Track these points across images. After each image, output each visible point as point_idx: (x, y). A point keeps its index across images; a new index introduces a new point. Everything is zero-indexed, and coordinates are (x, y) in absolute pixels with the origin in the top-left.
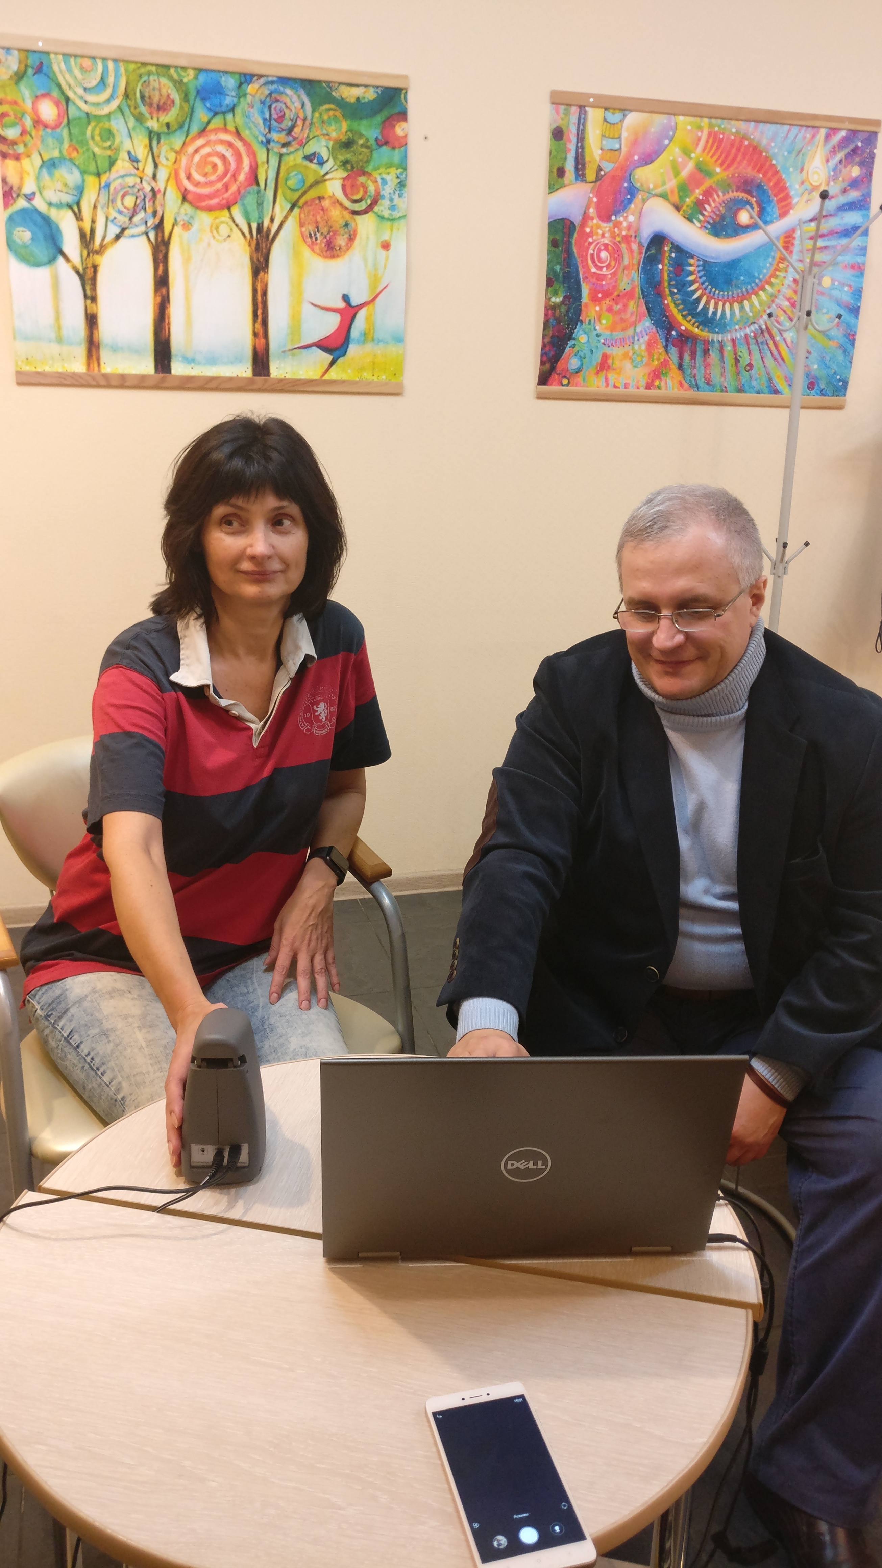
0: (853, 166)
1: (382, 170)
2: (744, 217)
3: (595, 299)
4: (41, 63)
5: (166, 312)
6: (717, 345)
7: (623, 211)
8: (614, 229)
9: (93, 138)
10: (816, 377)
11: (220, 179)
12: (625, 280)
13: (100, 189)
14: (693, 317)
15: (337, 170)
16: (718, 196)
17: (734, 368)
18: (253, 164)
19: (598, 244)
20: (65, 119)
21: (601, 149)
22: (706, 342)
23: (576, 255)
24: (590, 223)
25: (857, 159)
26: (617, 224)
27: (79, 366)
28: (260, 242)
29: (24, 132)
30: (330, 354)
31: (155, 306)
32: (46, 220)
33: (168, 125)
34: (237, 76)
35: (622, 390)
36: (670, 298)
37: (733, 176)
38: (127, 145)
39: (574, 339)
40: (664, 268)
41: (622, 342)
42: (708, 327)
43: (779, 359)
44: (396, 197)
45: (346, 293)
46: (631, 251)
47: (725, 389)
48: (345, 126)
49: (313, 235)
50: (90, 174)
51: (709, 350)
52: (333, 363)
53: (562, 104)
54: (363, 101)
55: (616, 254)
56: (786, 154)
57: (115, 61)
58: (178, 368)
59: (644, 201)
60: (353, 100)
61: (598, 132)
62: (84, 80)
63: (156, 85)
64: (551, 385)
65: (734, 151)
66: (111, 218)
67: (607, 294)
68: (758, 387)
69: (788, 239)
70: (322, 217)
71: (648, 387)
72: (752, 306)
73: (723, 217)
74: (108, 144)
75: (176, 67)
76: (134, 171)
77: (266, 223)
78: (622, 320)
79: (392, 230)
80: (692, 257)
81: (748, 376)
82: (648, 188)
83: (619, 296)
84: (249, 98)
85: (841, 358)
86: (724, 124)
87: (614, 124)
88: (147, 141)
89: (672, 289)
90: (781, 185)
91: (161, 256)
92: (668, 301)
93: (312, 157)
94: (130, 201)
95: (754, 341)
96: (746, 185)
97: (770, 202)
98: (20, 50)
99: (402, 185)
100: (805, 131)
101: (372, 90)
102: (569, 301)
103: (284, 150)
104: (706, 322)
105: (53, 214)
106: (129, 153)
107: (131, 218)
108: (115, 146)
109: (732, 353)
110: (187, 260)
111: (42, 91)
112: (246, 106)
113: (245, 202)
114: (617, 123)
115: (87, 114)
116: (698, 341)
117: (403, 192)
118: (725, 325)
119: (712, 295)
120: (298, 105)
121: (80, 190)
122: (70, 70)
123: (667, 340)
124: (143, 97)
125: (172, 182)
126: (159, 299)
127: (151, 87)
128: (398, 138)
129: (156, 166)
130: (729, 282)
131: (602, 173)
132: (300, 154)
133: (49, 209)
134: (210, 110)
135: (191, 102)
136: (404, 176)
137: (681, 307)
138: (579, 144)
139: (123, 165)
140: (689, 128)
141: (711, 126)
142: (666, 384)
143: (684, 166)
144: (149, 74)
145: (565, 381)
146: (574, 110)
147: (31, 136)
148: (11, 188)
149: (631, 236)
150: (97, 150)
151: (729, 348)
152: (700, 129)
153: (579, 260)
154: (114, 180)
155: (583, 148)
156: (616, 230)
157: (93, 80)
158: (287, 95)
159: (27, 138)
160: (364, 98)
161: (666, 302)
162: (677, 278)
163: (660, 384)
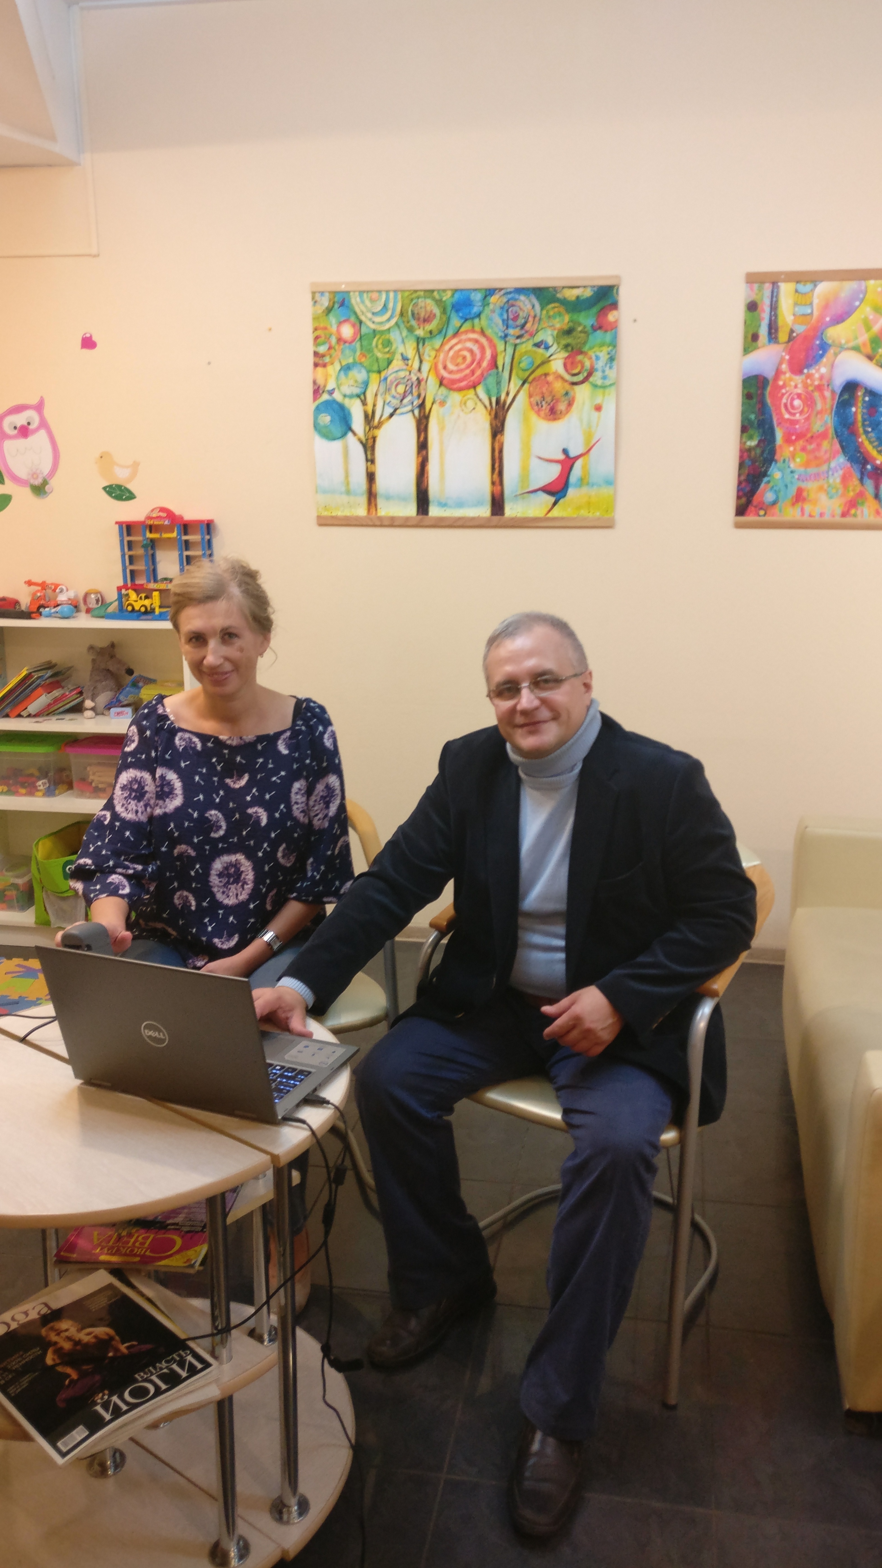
1: (596, 349)
3: (788, 440)
4: (344, 300)
5: (426, 469)
7: (816, 365)
8: (807, 380)
9: (377, 346)
11: (468, 367)
12: (819, 423)
13: (380, 382)
15: (559, 352)
18: (494, 353)
19: (791, 394)
20: (359, 336)
21: (794, 315)
23: (770, 405)
24: (783, 377)
26: (809, 376)
27: (361, 511)
28: (498, 411)
29: (330, 348)
30: (554, 496)
31: (416, 465)
32: (342, 407)
33: (431, 332)
34: (483, 292)
35: (817, 518)
36: (864, 436)
38: (401, 349)
39: (769, 476)
40: (857, 411)
41: (817, 476)
44: (607, 369)
45: (565, 447)
46: (823, 397)
48: (567, 318)
49: (539, 403)
50: (374, 372)
52: (555, 504)
53: (756, 282)
54: (582, 298)
55: (809, 401)
57: (395, 291)
58: (434, 511)
59: (836, 355)
60: (574, 298)
62: (372, 307)
63: (424, 305)
64: (749, 515)
66: (387, 401)
67: (800, 436)
70: (547, 389)
71: (844, 515)
74: (387, 350)
75: (438, 291)
76: (405, 367)
77: (503, 398)
78: (816, 458)
79: (604, 396)
82: (840, 344)
83: (812, 437)
84: (491, 306)
87: (805, 293)
88: (415, 344)
89: (866, 429)
91: (422, 427)
92: (862, 439)
93: (540, 344)
94: (401, 389)
98: (330, 292)
99: (612, 359)
101: (590, 289)
102: (764, 444)
103: (518, 341)
105: (347, 402)
106: (402, 355)
108: (392, 351)
110: (442, 429)
111: (344, 319)
112: (489, 312)
113: (487, 382)
114: (809, 293)
115: (374, 331)
117: (613, 364)
120: (529, 307)
121: (366, 384)
122: (363, 302)
123: (862, 474)
124: (413, 314)
125: (432, 372)
126: (420, 459)
127: (419, 306)
128: (610, 323)
129: (421, 362)
131: (794, 334)
132: (531, 343)
133: (344, 399)
134: (462, 318)
135: (448, 314)
136: (614, 352)
137: (876, 444)
138: (773, 313)
139: (397, 363)
140: (879, 289)
142: (862, 512)
143: (877, 322)
144: (418, 298)
145: (762, 512)
147: (336, 349)
148: (319, 387)
149: (824, 385)
150: (379, 355)
153: (772, 408)
154: (391, 374)
155: (776, 316)
156: (809, 381)
157: (379, 307)
158: (521, 301)
159: (332, 351)
160: (583, 296)
161: (860, 440)
162: (872, 419)
163: (856, 512)
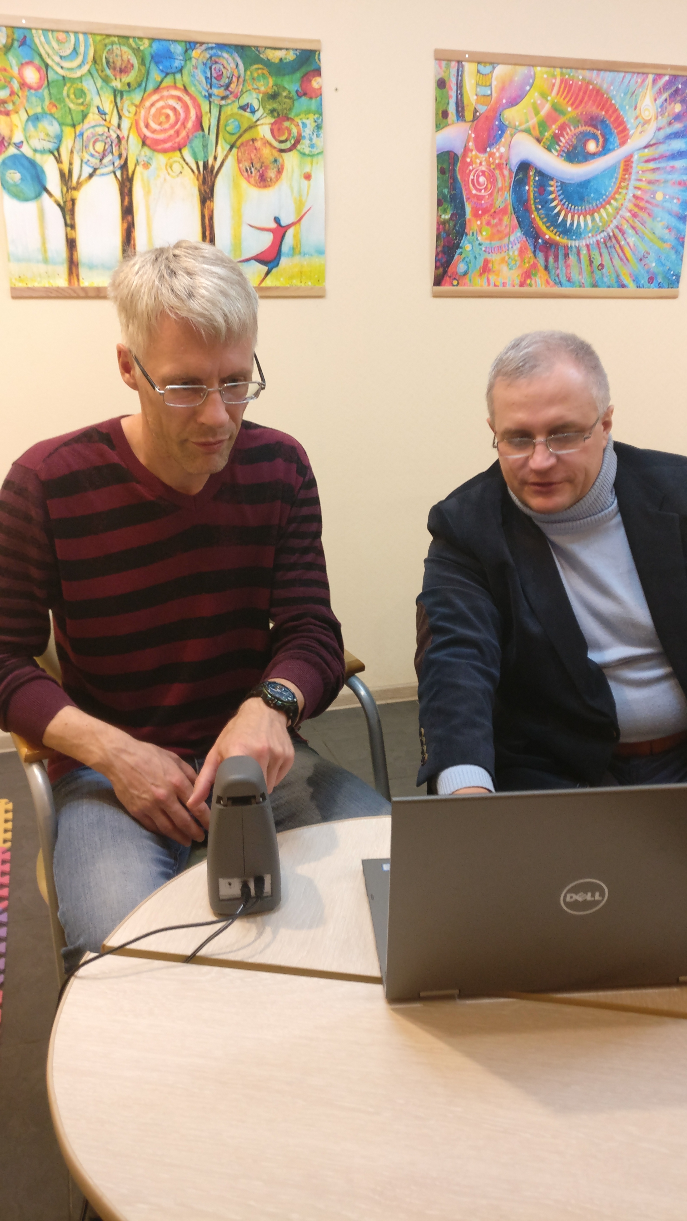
0: (675, 104)
1: (302, 116)
2: (592, 146)
3: (476, 215)
4: (25, 37)
5: (132, 236)
6: (575, 250)
7: (496, 144)
8: (489, 158)
9: (68, 96)
10: (654, 273)
11: (172, 126)
12: (500, 200)
13: (75, 137)
14: (555, 228)
15: (266, 117)
16: (571, 130)
17: (589, 268)
18: (198, 114)
19: (477, 171)
20: (46, 81)
21: (476, 95)
22: (567, 248)
23: (460, 180)
24: (470, 154)
25: (679, 98)
26: (491, 155)
27: (61, 281)
28: (206, 176)
29: (12, 93)
30: (266, 266)
31: (122, 231)
32: (33, 164)
33: (129, 85)
34: (183, 44)
35: (501, 288)
36: (535, 213)
37: (582, 113)
38: (97, 101)
39: (461, 248)
40: (530, 189)
41: (499, 249)
42: (567, 235)
43: (625, 260)
44: (314, 137)
45: (277, 215)
46: (503, 176)
47: (582, 285)
48: (271, 81)
49: (248, 169)
50: (67, 125)
51: (568, 254)
52: (268, 273)
53: (444, 60)
54: (285, 61)
55: (492, 179)
56: (622, 95)
57: (85, 34)
59: (512, 136)
60: (277, 61)
61: (473, 82)
62: (60, 49)
63: (119, 52)
64: (444, 285)
65: (581, 94)
66: (85, 160)
67: (485, 211)
68: (609, 283)
69: (628, 162)
70: (255, 155)
71: (522, 285)
72: (601, 217)
73: (575, 147)
74: (81, 101)
75: (134, 38)
76: (103, 122)
77: (210, 162)
78: (498, 231)
79: (312, 164)
80: (552, 179)
81: (600, 275)
82: (515, 125)
83: (495, 212)
84: (194, 61)
85: (673, 257)
86: (573, 73)
87: (486, 75)
88: (112, 98)
89: (537, 206)
90: (620, 119)
91: (126, 190)
92: (534, 215)
93: (246, 107)
94: (100, 147)
95: (604, 245)
96: (592, 121)
97: (611, 134)
98: (7, 27)
99: (319, 127)
100: (637, 77)
101: (291, 52)
102: (456, 218)
103: (223, 102)
104: (566, 231)
105: (38, 159)
106: (98, 108)
107: (101, 161)
108: (87, 102)
109: (587, 256)
110: (147, 193)
111: (27, 60)
112: (192, 68)
113: (193, 145)
114: (488, 74)
115: (63, 77)
116: (560, 247)
117: (320, 133)
118: (581, 234)
119: (569, 209)
120: (233, 65)
121: (59, 139)
122: (48, 42)
123: (535, 247)
124: (108, 62)
125: (134, 130)
126: (125, 225)
127: (115, 54)
128: (314, 90)
129: (120, 117)
130: (582, 199)
131: (478, 114)
132: (236, 105)
133: (34, 155)
134: (162, 71)
135: (147, 65)
136: (320, 120)
137: (545, 220)
138: (459, 92)
139: (93, 117)
140: (545, 76)
141: (562, 74)
142: (536, 282)
143: (543, 107)
144: (112, 43)
145: (455, 282)
146: (454, 64)
147: (18, 96)
148: (3, 138)
149: (503, 164)
150: (72, 106)
151: (584, 252)
152: (554, 77)
153: (462, 184)
154: (87, 130)
155: (461, 94)
156: (491, 159)
157: (67, 50)
158: (224, 58)
159: (15, 98)
160: (286, 59)
161: (533, 216)
162: (541, 197)
163: (531, 282)
